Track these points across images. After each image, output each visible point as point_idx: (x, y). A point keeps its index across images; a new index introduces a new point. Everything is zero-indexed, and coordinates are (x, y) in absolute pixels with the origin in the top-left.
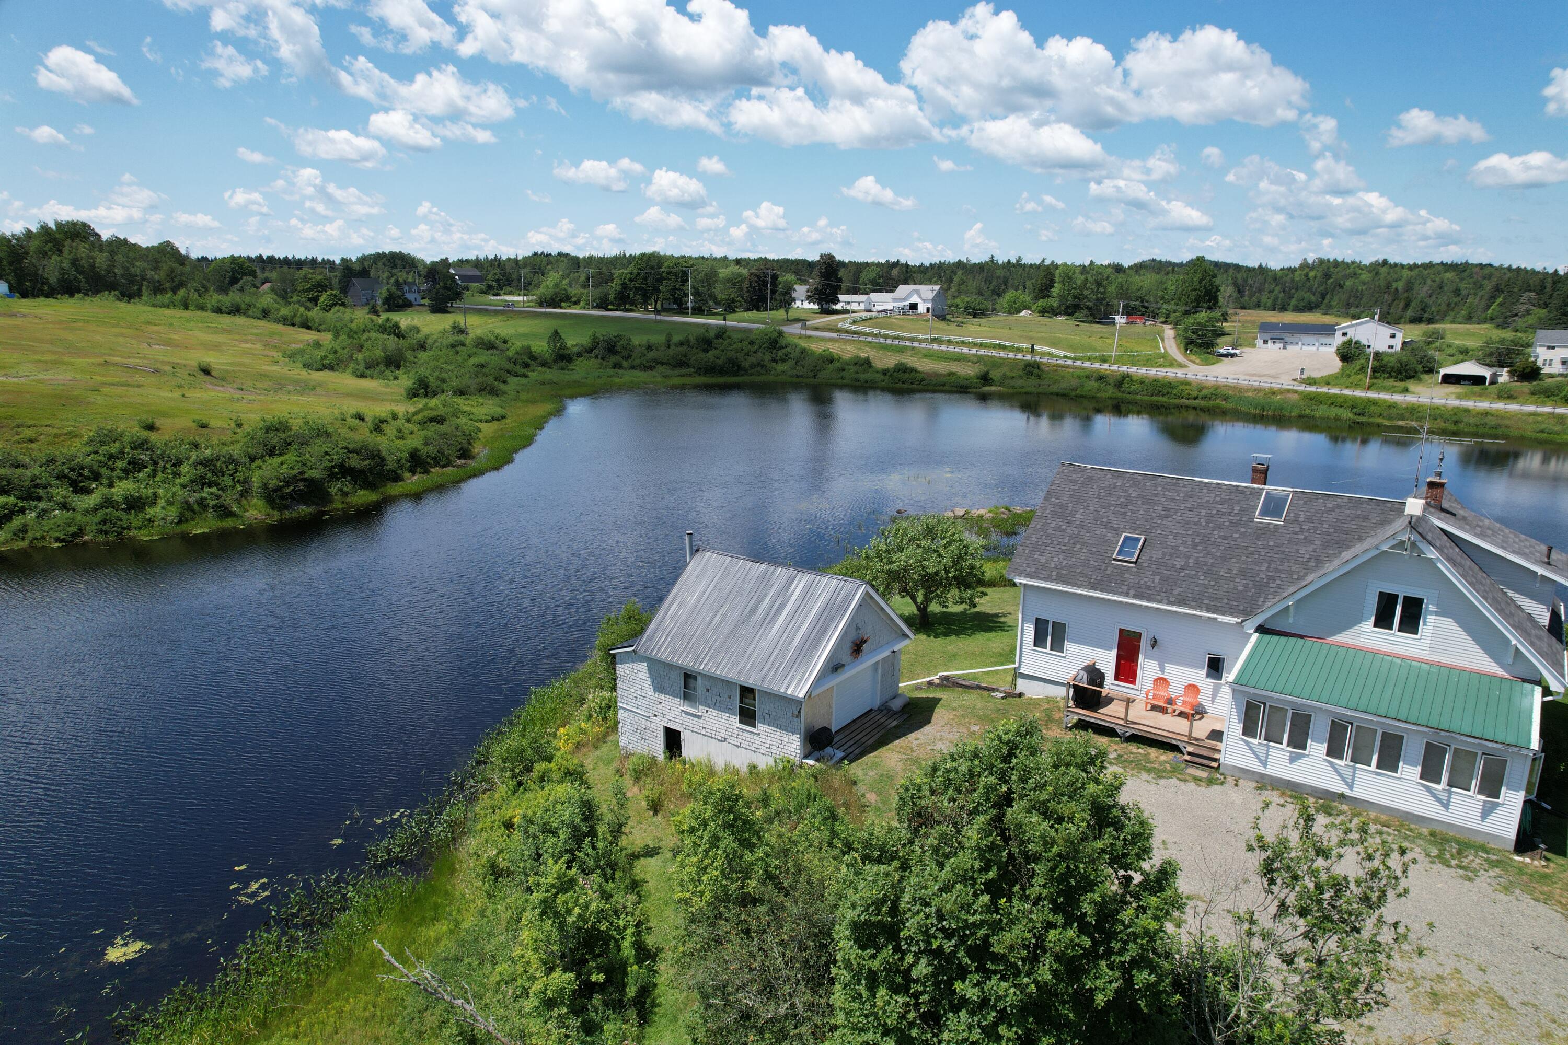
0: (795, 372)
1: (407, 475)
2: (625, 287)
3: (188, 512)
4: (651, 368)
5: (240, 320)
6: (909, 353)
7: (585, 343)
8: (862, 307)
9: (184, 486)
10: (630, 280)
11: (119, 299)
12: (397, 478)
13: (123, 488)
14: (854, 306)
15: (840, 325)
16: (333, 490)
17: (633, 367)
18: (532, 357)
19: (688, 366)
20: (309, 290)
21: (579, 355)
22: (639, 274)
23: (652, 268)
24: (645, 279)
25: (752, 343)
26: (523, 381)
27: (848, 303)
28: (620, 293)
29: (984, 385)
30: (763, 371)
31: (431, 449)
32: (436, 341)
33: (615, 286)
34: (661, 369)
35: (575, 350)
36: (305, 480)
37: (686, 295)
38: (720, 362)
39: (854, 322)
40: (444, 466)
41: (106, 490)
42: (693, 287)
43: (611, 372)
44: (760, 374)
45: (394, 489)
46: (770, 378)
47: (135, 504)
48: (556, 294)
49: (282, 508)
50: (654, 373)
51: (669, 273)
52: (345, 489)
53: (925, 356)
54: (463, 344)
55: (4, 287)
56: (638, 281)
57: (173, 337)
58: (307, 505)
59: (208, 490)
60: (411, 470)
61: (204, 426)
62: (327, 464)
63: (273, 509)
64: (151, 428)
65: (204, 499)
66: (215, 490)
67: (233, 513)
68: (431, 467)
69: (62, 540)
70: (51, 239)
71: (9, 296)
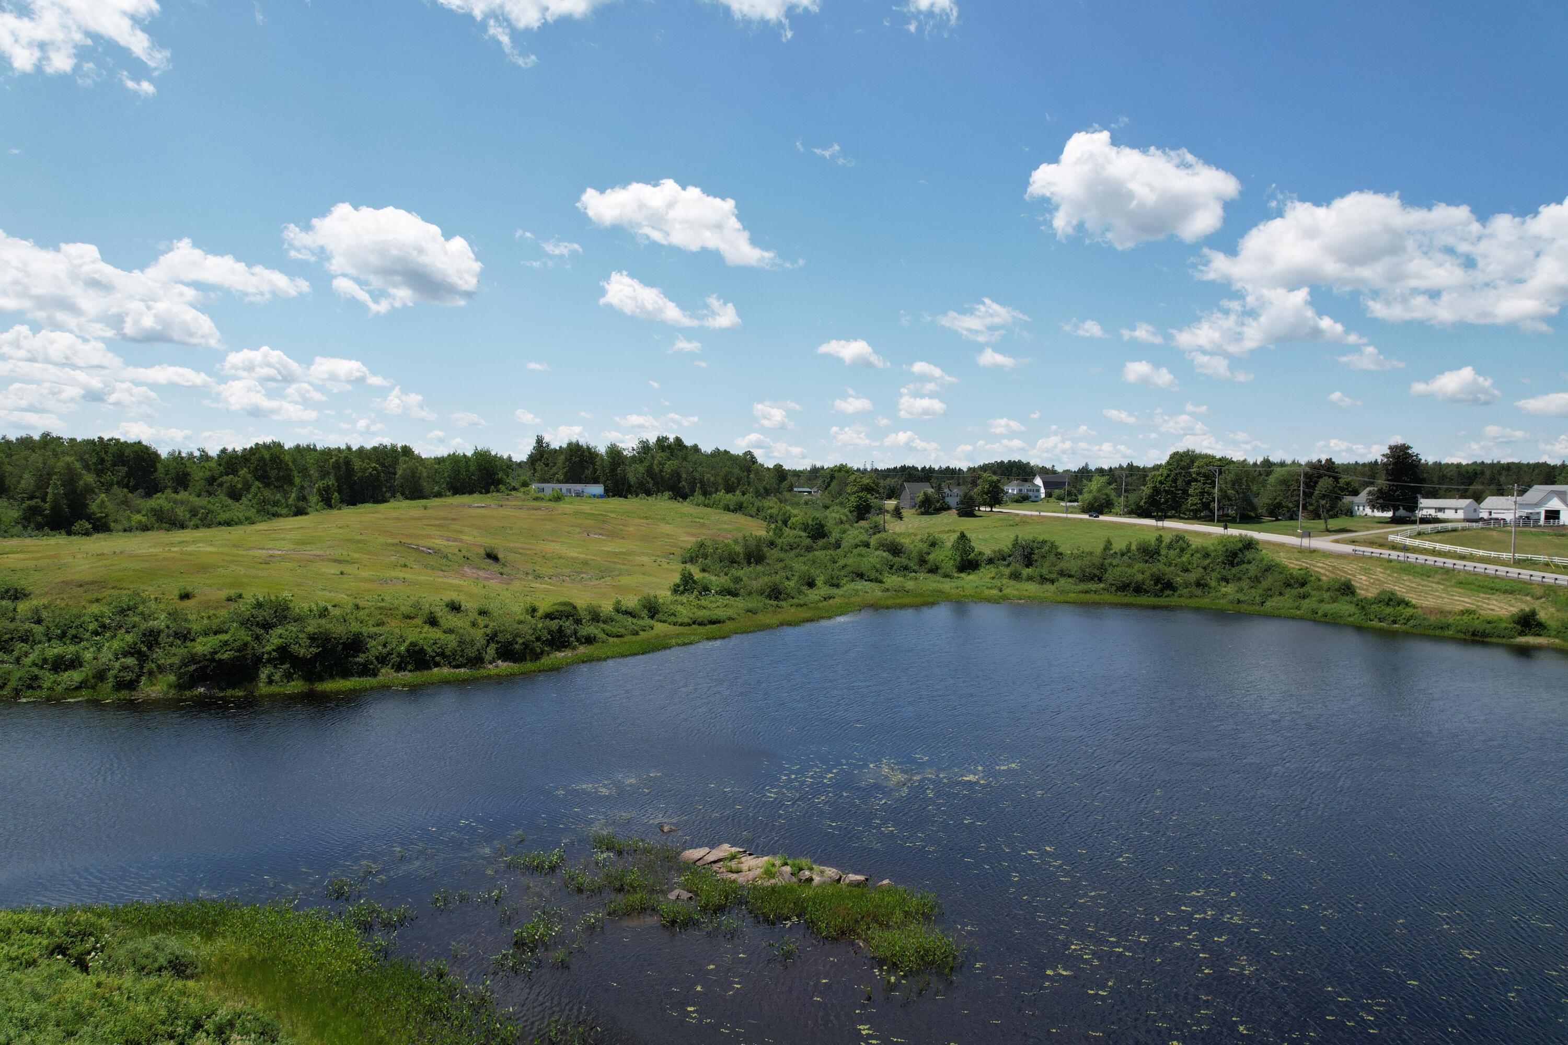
1: (386, 670)
2: (1156, 491)
3: (98, 678)
4: (1052, 581)
6: (1438, 577)
7: (1004, 547)
8: (1460, 515)
10: (1161, 483)
11: (671, 499)
12: (366, 673)
14: (1449, 514)
15: (1391, 538)
16: (262, 676)
17: (1031, 578)
21: (990, 561)
24: (1175, 481)
25: (1207, 555)
27: (1440, 510)
28: (1151, 497)
29: (1521, 634)
33: (1147, 490)
34: (1064, 582)
35: (986, 555)
37: (1213, 499)
38: (1139, 577)
39: (1419, 534)
47: (63, 665)
48: (1096, 499)
49: (182, 688)
51: (1198, 474)
52: (276, 677)
53: (1460, 584)
55: (598, 489)
56: (1168, 484)
57: (633, 529)
58: (210, 688)
59: (124, 659)
60: (399, 667)
61: (232, 599)
62: (271, 648)
63: (175, 687)
64: (185, 597)
65: (113, 668)
66: (130, 660)
67: (131, 686)
68: (435, 665)
70: (645, 451)
71: (597, 496)
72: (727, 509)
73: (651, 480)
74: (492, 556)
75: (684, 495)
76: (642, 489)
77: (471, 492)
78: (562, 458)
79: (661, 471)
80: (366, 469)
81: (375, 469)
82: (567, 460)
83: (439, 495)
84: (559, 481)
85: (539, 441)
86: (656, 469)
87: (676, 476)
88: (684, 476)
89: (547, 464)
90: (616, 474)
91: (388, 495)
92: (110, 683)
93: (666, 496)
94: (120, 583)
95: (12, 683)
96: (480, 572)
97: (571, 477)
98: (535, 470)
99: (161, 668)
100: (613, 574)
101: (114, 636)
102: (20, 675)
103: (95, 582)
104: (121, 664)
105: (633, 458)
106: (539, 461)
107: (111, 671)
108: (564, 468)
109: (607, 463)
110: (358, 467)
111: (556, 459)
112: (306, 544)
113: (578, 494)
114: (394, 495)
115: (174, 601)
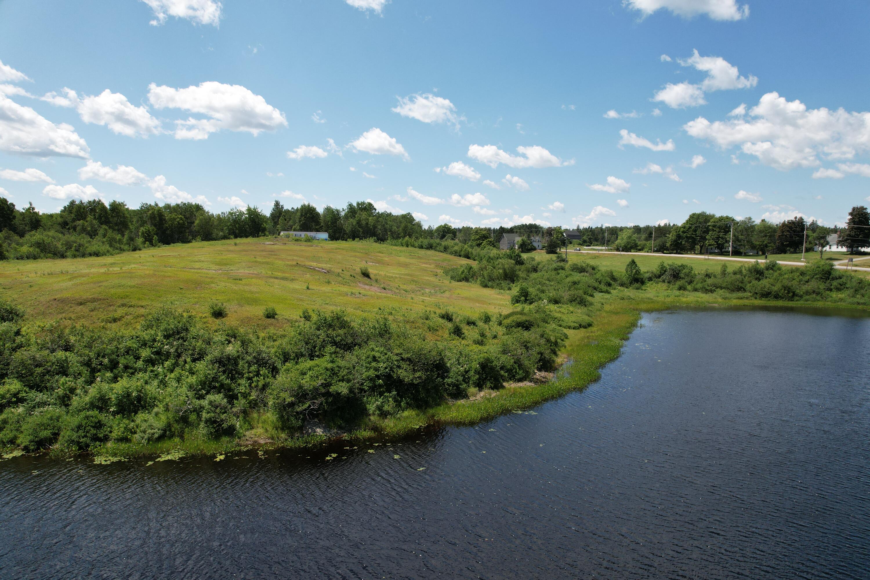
0: (855, 300)
1: (472, 390)
2: (679, 237)
3: (181, 422)
4: (712, 291)
5: (430, 252)
7: (654, 270)
10: (684, 232)
11: (376, 242)
12: (459, 394)
16: (371, 408)
17: (696, 290)
18: (614, 279)
19: (745, 290)
20: (478, 239)
21: (650, 279)
22: (690, 228)
23: (700, 223)
24: (695, 231)
26: (607, 296)
28: (675, 241)
30: (818, 298)
31: (507, 360)
32: (544, 266)
33: (671, 237)
34: (721, 292)
35: (647, 275)
36: (328, 394)
37: (727, 242)
40: (520, 380)
42: (734, 235)
43: (677, 293)
44: (815, 300)
46: (829, 304)
48: (628, 243)
49: (291, 430)
50: (714, 295)
51: (714, 226)
52: (386, 408)
54: (563, 269)
55: (324, 235)
56: (690, 233)
57: (386, 259)
58: (327, 428)
59: (210, 397)
60: (480, 386)
61: (271, 315)
62: (372, 373)
63: (283, 429)
64: (218, 314)
65: (202, 408)
66: (218, 398)
67: (231, 431)
68: (504, 380)
69: (26, 448)
70: (352, 211)
71: (326, 240)
72: (421, 247)
73: (361, 230)
74: (366, 275)
75: (381, 239)
76: (354, 235)
77: (247, 237)
78: (299, 214)
79: (367, 224)
80: (175, 219)
81: (181, 219)
82: (302, 215)
83: (225, 238)
84: (295, 230)
85: (277, 204)
86: (364, 222)
87: (375, 227)
88: (379, 227)
89: (285, 220)
90: (336, 226)
91: (190, 237)
92: (202, 430)
93: (372, 239)
94: (125, 301)
95: (65, 434)
96: (372, 287)
97: (305, 228)
98: (276, 223)
99: (254, 405)
100: (445, 288)
101: (176, 364)
102: (75, 421)
103: (93, 300)
104: (211, 403)
105: (346, 215)
106: (279, 217)
107: (198, 411)
108: (300, 221)
109: (328, 219)
110: (167, 218)
111: (290, 216)
112: (226, 264)
113: (314, 238)
114: (194, 238)
115: (211, 319)
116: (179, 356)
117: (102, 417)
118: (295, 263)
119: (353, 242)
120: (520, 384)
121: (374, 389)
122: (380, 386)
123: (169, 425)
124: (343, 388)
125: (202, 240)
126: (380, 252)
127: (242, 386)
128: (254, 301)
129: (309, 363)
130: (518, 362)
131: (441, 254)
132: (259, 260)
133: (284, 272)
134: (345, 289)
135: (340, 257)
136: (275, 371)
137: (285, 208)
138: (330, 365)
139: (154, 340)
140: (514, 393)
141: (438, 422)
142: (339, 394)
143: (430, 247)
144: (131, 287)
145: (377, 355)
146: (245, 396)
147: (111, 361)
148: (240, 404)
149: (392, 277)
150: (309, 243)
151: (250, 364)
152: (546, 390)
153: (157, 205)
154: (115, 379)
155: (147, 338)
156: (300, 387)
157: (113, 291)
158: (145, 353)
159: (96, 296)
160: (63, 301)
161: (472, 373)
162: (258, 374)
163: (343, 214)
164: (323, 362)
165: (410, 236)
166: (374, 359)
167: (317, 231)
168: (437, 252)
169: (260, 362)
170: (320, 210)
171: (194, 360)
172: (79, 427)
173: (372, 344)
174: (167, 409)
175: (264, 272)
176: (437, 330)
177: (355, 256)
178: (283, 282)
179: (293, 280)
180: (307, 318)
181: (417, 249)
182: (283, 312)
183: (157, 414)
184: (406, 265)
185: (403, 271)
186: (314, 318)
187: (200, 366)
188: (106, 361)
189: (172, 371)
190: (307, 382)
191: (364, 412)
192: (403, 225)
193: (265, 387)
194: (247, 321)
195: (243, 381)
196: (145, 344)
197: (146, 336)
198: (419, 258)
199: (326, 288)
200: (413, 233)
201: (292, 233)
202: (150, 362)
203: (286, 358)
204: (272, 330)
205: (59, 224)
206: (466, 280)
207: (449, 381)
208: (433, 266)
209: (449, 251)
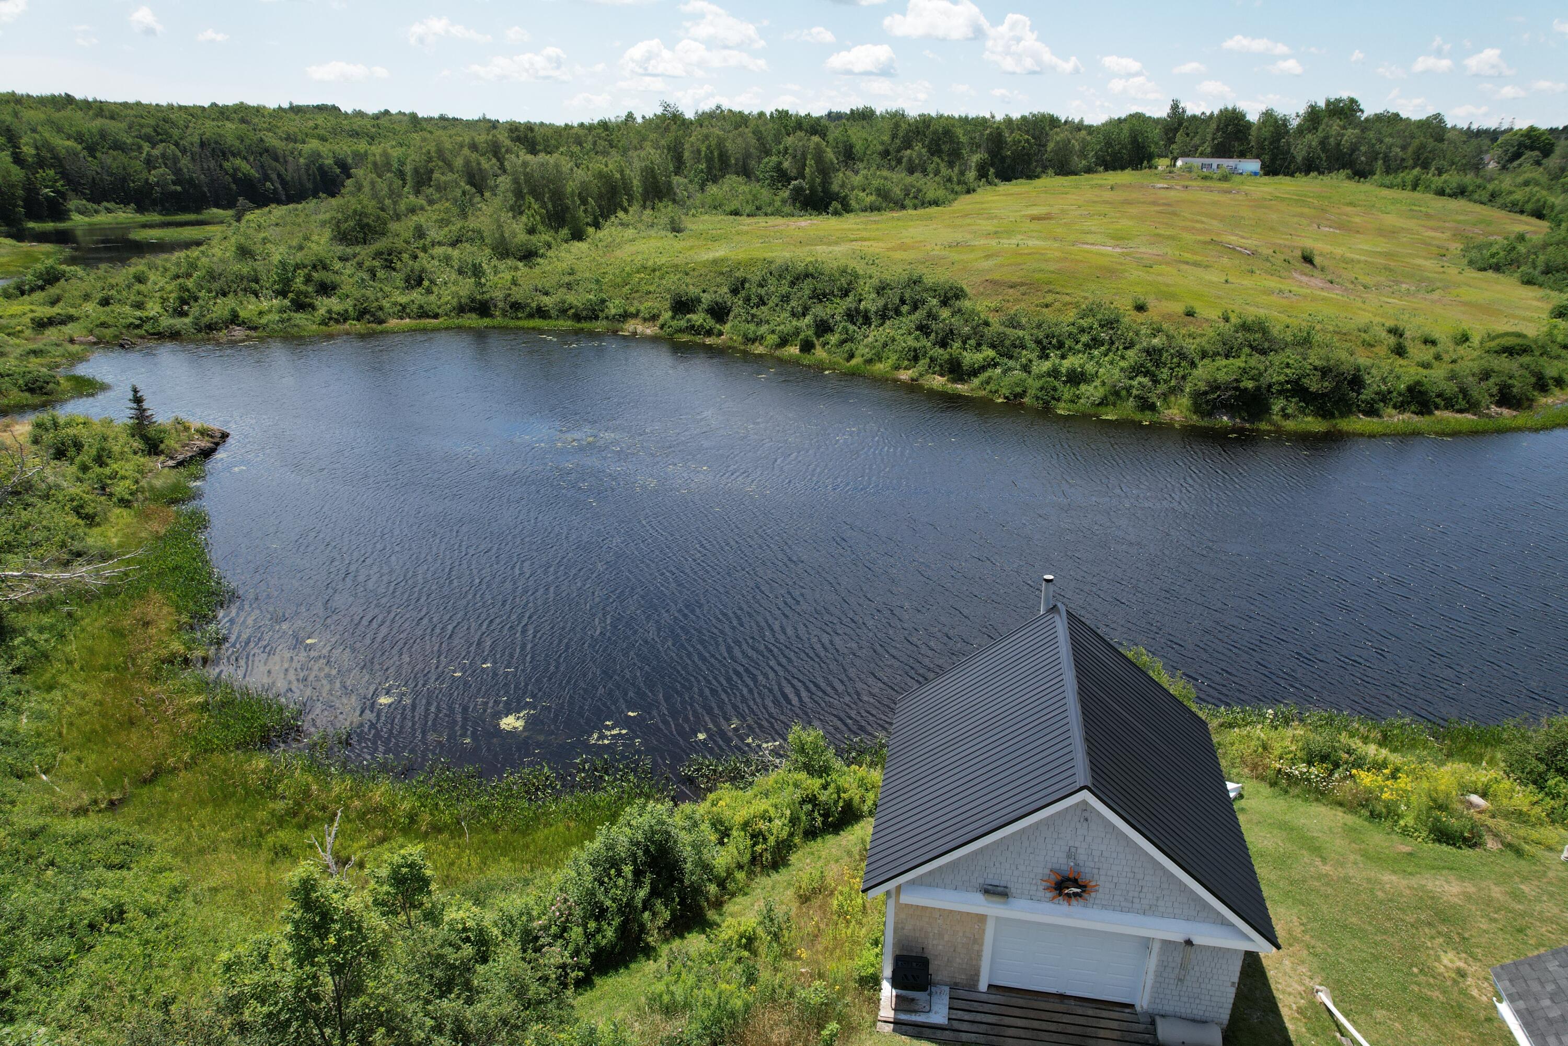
1: (1390, 411)
3: (1115, 395)
5: (1456, 204)
9: (1122, 369)
11: (1350, 178)
12: (1372, 412)
13: (1072, 362)
16: (1276, 408)
31: (1450, 388)
36: (1237, 389)
40: (1460, 411)
41: (1057, 361)
45: (1359, 423)
47: (1076, 378)
52: (1289, 411)
55: (1254, 165)
57: (1357, 219)
58: (1232, 417)
59: (1140, 379)
60: (1401, 407)
61: (1190, 314)
62: (1282, 378)
63: (1195, 413)
64: (1140, 308)
65: (1131, 387)
66: (1146, 380)
67: (1152, 407)
68: (1437, 408)
69: (1006, 398)
70: (1314, 116)
71: (1256, 174)
72: (1441, 193)
73: (1323, 156)
74: (1308, 259)
75: (1361, 174)
76: (1310, 167)
77: (1123, 168)
78: (1214, 126)
79: (1338, 144)
80: (1020, 142)
81: (1027, 141)
82: (1218, 129)
83: (1089, 170)
84: (1202, 155)
85: (1175, 104)
86: (1333, 141)
87: (1354, 148)
88: (1363, 149)
89: (1188, 135)
90: (1277, 148)
91: (1039, 170)
92: (1131, 402)
93: (1343, 173)
94: (1052, 287)
95: (1032, 392)
96: (1312, 279)
97: (1221, 151)
98: (1171, 141)
99: (1173, 391)
100: (1438, 284)
101: (1109, 350)
102: (1038, 384)
103: (1022, 284)
104: (1140, 383)
105: (1300, 126)
106: (1176, 130)
107: (1128, 389)
108: (1213, 139)
109: (1266, 132)
110: (1009, 140)
111: (1197, 128)
112: (1122, 238)
113: (1234, 171)
114: (1045, 169)
115: (1134, 313)
116: (1112, 343)
117: (1056, 383)
118: (1208, 238)
119: (1305, 179)
120: (1459, 416)
121: (1280, 392)
122: (1288, 390)
123: (1106, 397)
124: (1250, 385)
125: (1057, 174)
126: (1351, 204)
127: (1164, 373)
128: (1172, 297)
129: (1225, 362)
130: (1464, 391)
131: (1478, 208)
132: (1162, 232)
133: (1195, 253)
134: (1273, 283)
135: (1274, 216)
136: (1193, 365)
137: (1189, 113)
138: (1243, 365)
139: (1091, 328)
140: (1440, 421)
141: (1339, 431)
142: (1246, 389)
143: (1461, 192)
144: (1053, 272)
145: (1291, 362)
146: (1165, 382)
147: (1059, 341)
148: (1162, 388)
149: (1352, 260)
150: (1225, 185)
151: (1172, 356)
152: (1491, 425)
153: (993, 117)
154: (1063, 357)
155: (1085, 325)
156: (1215, 381)
157: (1037, 276)
158: (1085, 338)
159: (1023, 280)
160: (994, 283)
161: (1395, 394)
162: (1179, 365)
163: (1295, 123)
164: (1239, 363)
165: (1425, 166)
166: (1288, 365)
167: (1242, 155)
168: (1471, 204)
169: (1182, 355)
170: (1253, 117)
171: (1126, 348)
172: (1042, 388)
173: (1288, 351)
174: (1103, 383)
175: (1170, 252)
176: (1372, 346)
177: (1301, 215)
178: (1199, 272)
179: (1207, 267)
180: (1227, 320)
181: (1430, 196)
182: (1203, 311)
183: (1096, 387)
184: (1390, 233)
185: (1383, 245)
186: (1234, 320)
187: (1130, 353)
188: (1054, 341)
189: (1106, 356)
190: (1222, 377)
191: (1267, 410)
192: (1416, 143)
193: (1184, 378)
194: (1169, 317)
195: (1165, 370)
196: (1082, 330)
197: (1084, 323)
198: (1428, 216)
199: (1247, 282)
200: (1434, 159)
201: (1197, 162)
202: (1087, 346)
203: (1204, 355)
204: (1192, 329)
205: (880, 154)
206: (1497, 268)
207: (1363, 397)
208: (1448, 234)
209: (1500, 201)
